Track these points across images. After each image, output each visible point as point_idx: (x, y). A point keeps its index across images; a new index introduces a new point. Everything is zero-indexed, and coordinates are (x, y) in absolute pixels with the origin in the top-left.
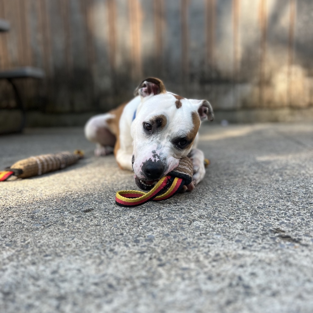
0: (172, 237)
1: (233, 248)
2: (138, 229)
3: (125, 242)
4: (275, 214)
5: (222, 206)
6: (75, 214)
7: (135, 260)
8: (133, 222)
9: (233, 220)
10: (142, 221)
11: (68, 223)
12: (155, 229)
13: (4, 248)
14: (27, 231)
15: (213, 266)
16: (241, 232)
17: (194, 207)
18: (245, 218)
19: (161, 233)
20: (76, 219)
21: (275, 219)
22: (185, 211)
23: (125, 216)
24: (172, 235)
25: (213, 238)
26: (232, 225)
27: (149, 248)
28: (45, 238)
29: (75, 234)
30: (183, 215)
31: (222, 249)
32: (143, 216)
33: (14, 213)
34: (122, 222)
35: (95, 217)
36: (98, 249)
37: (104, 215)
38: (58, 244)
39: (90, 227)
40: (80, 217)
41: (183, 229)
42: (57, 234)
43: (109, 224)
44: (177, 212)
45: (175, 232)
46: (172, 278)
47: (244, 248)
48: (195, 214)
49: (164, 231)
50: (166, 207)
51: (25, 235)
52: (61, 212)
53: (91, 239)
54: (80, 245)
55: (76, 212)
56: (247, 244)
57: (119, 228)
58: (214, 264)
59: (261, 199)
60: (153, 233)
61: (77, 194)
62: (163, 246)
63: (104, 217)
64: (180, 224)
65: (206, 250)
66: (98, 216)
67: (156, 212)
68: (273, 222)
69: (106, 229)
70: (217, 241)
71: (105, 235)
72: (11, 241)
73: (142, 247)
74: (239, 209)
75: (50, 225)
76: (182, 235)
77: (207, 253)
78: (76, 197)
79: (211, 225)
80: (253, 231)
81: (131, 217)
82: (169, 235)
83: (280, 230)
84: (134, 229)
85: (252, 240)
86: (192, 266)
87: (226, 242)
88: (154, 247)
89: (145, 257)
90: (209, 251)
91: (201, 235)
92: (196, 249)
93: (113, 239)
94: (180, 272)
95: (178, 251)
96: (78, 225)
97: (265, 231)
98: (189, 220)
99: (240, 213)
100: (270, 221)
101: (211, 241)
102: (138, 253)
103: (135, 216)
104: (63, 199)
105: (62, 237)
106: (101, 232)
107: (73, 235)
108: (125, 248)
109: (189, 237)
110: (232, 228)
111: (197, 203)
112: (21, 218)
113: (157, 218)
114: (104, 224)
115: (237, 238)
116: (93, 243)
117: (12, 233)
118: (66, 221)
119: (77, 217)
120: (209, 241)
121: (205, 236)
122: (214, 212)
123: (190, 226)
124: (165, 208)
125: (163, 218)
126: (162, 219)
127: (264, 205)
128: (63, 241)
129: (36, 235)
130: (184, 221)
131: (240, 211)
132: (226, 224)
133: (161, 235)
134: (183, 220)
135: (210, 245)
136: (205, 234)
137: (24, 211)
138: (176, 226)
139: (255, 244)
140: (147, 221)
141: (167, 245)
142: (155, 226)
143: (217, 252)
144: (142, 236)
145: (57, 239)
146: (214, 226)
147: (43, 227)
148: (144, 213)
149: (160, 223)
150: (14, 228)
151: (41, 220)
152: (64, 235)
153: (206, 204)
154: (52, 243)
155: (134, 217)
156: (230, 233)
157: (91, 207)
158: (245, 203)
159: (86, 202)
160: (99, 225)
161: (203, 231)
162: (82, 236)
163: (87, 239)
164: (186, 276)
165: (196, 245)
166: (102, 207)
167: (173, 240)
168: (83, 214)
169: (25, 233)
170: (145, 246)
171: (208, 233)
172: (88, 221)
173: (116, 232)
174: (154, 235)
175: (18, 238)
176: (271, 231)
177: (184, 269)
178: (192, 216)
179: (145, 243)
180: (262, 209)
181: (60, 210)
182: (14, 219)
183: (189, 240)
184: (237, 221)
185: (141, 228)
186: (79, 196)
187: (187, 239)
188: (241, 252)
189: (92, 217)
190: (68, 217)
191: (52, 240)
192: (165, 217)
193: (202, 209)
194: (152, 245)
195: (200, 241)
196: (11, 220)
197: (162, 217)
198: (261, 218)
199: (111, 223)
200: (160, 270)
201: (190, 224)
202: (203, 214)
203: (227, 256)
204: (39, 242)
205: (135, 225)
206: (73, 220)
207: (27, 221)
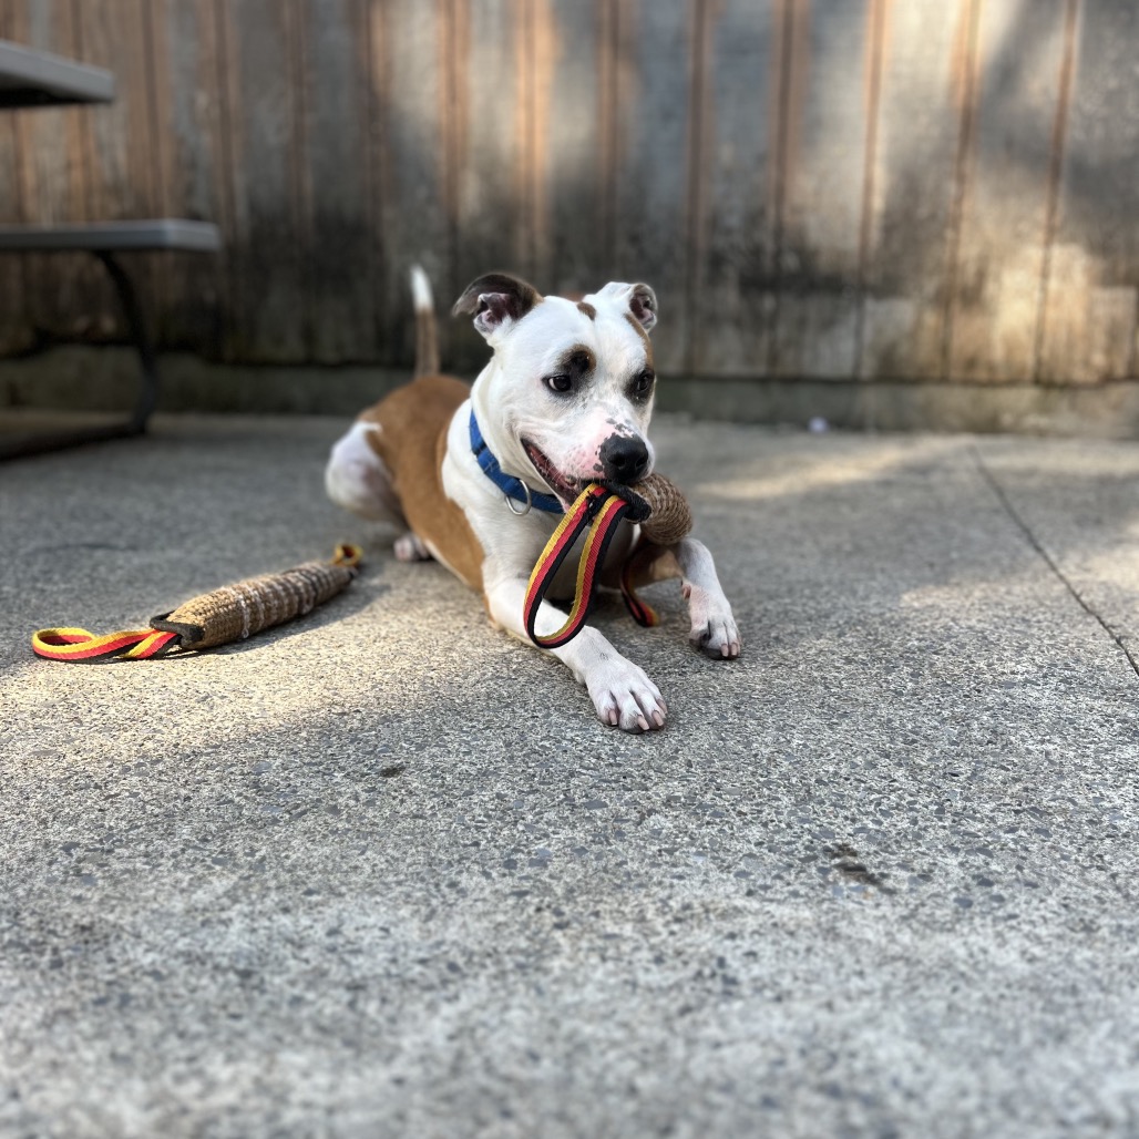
0: (593, 857)
1: (727, 891)
2: (515, 832)
3: (483, 866)
4: (854, 803)
5: (728, 773)
6: (360, 781)
7: (506, 912)
8: (503, 812)
9: (745, 814)
10: (525, 808)
11: (347, 806)
12: (554, 833)
13: (209, 868)
14: (251, 826)
15: (672, 933)
16: (755, 850)
17: (659, 770)
18: (776, 812)
19: (569, 846)
20: (363, 796)
21: (846, 818)
22: (632, 782)
23: (483, 793)
24: (592, 852)
25: (687, 865)
26: (739, 828)
27: (538, 884)
28: (298, 850)
29: (366, 839)
30: (628, 796)
31: (700, 892)
32: (529, 793)
33: (210, 772)
34: (477, 811)
35: (411, 792)
36: (423, 880)
37: (433, 785)
38: (330, 865)
39: (400, 820)
40: (373, 789)
41: (620, 834)
42: (325, 836)
43: (445, 813)
44: (613, 785)
45: (601, 843)
46: (581, 955)
47: (750, 893)
48: (657, 795)
49: (575, 839)
50: (588, 769)
51: (253, 838)
52: (324, 774)
53: (405, 853)
54: (382, 870)
55: (363, 775)
56: (761, 882)
57: (469, 828)
58: (675, 927)
60: (549, 845)
61: (358, 716)
62: (568, 880)
63: (432, 792)
64: (615, 821)
65: (663, 894)
66: (416, 788)
67: (561, 785)
68: (839, 827)
69: (439, 828)
70: (694, 871)
71: (436, 845)
72: (222, 852)
73: (521, 878)
74: (767, 784)
75: (304, 812)
76: (615, 853)
77: (664, 902)
78: (356, 724)
79: (690, 826)
80: (786, 848)
81: (499, 796)
82: (587, 851)
83: (848, 850)
84: (506, 832)
85: (774, 873)
86: (628, 930)
87: (714, 875)
88: (548, 880)
89: (527, 904)
90: (670, 897)
91: (661, 855)
92: (644, 891)
93: (456, 857)
94: (600, 943)
95: (602, 893)
96: (370, 813)
97: (813, 849)
98: (639, 812)
99: (769, 795)
100: (831, 824)
101: (679, 870)
102: (513, 893)
103: (509, 792)
104: (325, 732)
105: (337, 846)
106: (428, 836)
107: (363, 843)
108: (484, 880)
109: (632, 859)
110: (737, 839)
111: (667, 761)
113: (561, 802)
114: (435, 815)
115: (742, 866)
116: (410, 865)
117: (219, 829)
118: (340, 801)
119: (366, 791)
120: (675, 870)
121: (668, 859)
122: (704, 788)
123: (639, 828)
124: (584, 771)
125: (578, 802)
126: (574, 806)
127: (836, 773)
128: (343, 857)
129: (276, 838)
130: (627, 814)
131: (770, 789)
132: (726, 828)
133: (568, 850)
134: (623, 809)
135: (675, 881)
136: (670, 852)
137: (232, 765)
138: (606, 828)
139: (779, 883)
140: (537, 810)
141: (579, 877)
142: (554, 825)
143: (687, 901)
144: (523, 852)
145: (327, 850)
146: (696, 832)
147: (288, 816)
148: (531, 786)
149: (568, 817)
150: (220, 816)
151: (278, 796)
152: (342, 841)
153: (689, 764)
154: (316, 860)
155: (506, 795)
156: (729, 851)
157: (399, 762)
158: (790, 763)
159: (384, 743)
160: (421, 817)
161: (666, 843)
162: (383, 847)
163: (397, 855)
164: (611, 952)
165: (645, 879)
166: (426, 762)
167: (595, 863)
168: (380, 782)
169: (248, 831)
170: (527, 878)
171: (676, 850)
172: (394, 803)
173: (463, 838)
174: (550, 850)
175: (237, 845)
176: (827, 850)
177: (609, 937)
178: (649, 798)
179: (528, 870)
180: (826, 784)
181: (321, 768)
182: (213, 790)
183: (632, 866)
184: (754, 818)
185: (521, 828)
186: (364, 722)
187: (626, 863)
188: (739, 902)
189: (403, 791)
190: (343, 789)
191: (315, 854)
192: (581, 801)
193: (676, 779)
194: (545, 877)
195: (654, 870)
197: (574, 800)
198: (815, 812)
199: (450, 810)
200: (558, 935)
201: (639, 823)
202: (677, 794)
203: (707, 911)
204: (287, 857)
205: (508, 819)
206: (357, 800)
207: (246, 798)
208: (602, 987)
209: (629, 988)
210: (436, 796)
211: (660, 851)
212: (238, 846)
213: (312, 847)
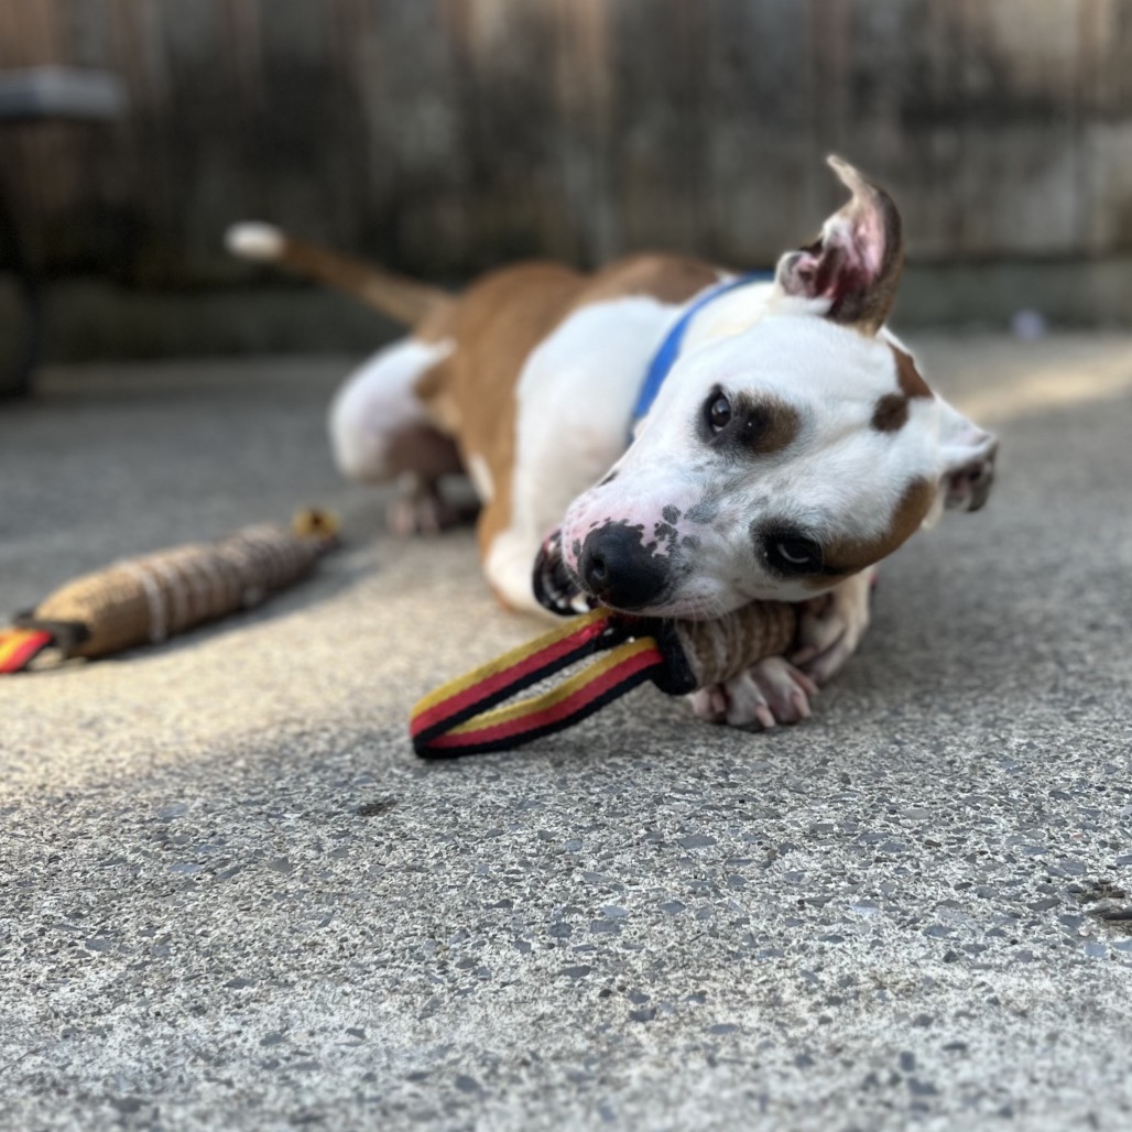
0: (693, 915)
1: (912, 956)
2: (568, 884)
3: (517, 934)
4: (1114, 822)
5: (908, 788)
6: (325, 823)
7: (552, 1000)
8: (550, 857)
9: (939, 845)
10: (584, 851)
11: (303, 858)
12: (629, 882)
13: (82, 954)
14: (151, 893)
15: (824, 1021)
16: (956, 895)
17: (797, 789)
18: (987, 840)
19: (655, 901)
20: (329, 844)
21: (1103, 844)
22: (755, 807)
23: (518, 832)
24: (691, 908)
25: (845, 920)
26: (928, 865)
27: (605, 956)
28: (224, 922)
29: (332, 904)
30: (747, 827)
31: (868, 960)
32: (590, 829)
33: (90, 821)
34: (509, 857)
35: (404, 836)
36: (420, 958)
37: (440, 825)
38: (273, 942)
39: (386, 874)
40: (346, 834)
41: (736, 882)
42: (266, 903)
43: (459, 863)
44: (725, 813)
45: (707, 895)
47: (950, 958)
48: (796, 824)
49: (664, 890)
50: (683, 792)
51: (150, 910)
52: (269, 816)
53: (393, 920)
54: (355, 946)
55: (330, 815)
56: (967, 940)
57: (494, 881)
58: (830, 1012)
59: (1076, 756)
60: (623, 901)
61: (326, 736)
62: (653, 949)
63: (437, 834)
64: (730, 862)
65: (809, 964)
66: (413, 829)
67: (640, 816)
68: (1092, 857)
69: (448, 883)
70: (858, 929)
71: (442, 907)
72: (103, 931)
73: (576, 950)
74: (972, 802)
75: (236, 870)
76: (728, 909)
77: (810, 976)
78: (322, 746)
79: (849, 865)
80: (1005, 891)
81: (542, 835)
82: (684, 907)
83: (1110, 889)
84: (553, 885)
85: (989, 927)
86: (752, 1017)
87: (891, 933)
88: (620, 950)
89: (588, 986)
90: (819, 969)
91: (802, 908)
92: (776, 961)
93: (474, 922)
94: (707, 1039)
95: (708, 965)
96: (339, 868)
97: (1052, 891)
98: (766, 849)
99: (975, 817)
100: (1080, 853)
101: (834, 928)
102: (564, 972)
103: (560, 829)
104: (274, 758)
105: (285, 916)
106: (429, 895)
107: (326, 909)
108: (517, 954)
109: (756, 916)
110: (926, 881)
111: (809, 776)
112: (118, 841)
113: (642, 839)
114: (440, 865)
115: (936, 918)
116: (400, 938)
117: (102, 899)
118: (293, 851)
119: (334, 836)
120: (826, 929)
121: (815, 913)
122: (870, 812)
123: (767, 872)
124: (678, 796)
125: (668, 838)
126: (662, 844)
127: (1082, 782)
128: (293, 931)
129: (189, 908)
130: (747, 853)
131: (978, 808)
132: (907, 865)
133: (653, 907)
134: (741, 846)
135: (827, 945)
136: (818, 903)
137: (127, 810)
138: (714, 872)
139: (997, 942)
140: (603, 853)
141: (671, 943)
142: (632, 872)
143: (846, 972)
144: (581, 912)
145: (269, 922)
146: (859, 873)
147: (209, 876)
148: (594, 820)
149: (652, 860)
150: (103, 881)
151: (196, 850)
152: (294, 908)
153: (845, 780)
154: (251, 937)
155: (555, 834)
156: (914, 898)
157: (387, 794)
158: (1008, 771)
159: (364, 769)
160: (420, 869)
161: (811, 890)
162: (357, 914)
163: (379, 923)
164: (725, 1052)
165: (778, 944)
166: (429, 793)
167: (696, 923)
168: (356, 823)
169: (147, 900)
170: (587, 948)
171: (828, 900)
172: (378, 851)
173: (485, 896)
174: (625, 907)
175: (126, 920)
176: (1074, 891)
177: (719, 1029)
178: (781, 829)
179: (589, 938)
180: (1067, 798)
181: (264, 807)
182: (94, 846)
183: (755, 925)
184: (953, 850)
185: (578, 878)
186: (332, 742)
187: (747, 921)
188: (933, 972)
189: (392, 834)
190: (298, 835)
191: (249, 928)
192: (674, 836)
193: (824, 801)
194: (616, 946)
195: (792, 930)
196: (82, 848)
197: (662, 836)
198: (1052, 838)
199: (465, 857)
201: (768, 865)
202: (826, 821)
203: (881, 986)
204: (204, 934)
205: (557, 866)
206: (320, 849)
207: (145, 853)
208: (710, 1105)
209: (755, 1105)
210: (444, 838)
211: (801, 902)
212: (129, 922)
213: (246, 918)
